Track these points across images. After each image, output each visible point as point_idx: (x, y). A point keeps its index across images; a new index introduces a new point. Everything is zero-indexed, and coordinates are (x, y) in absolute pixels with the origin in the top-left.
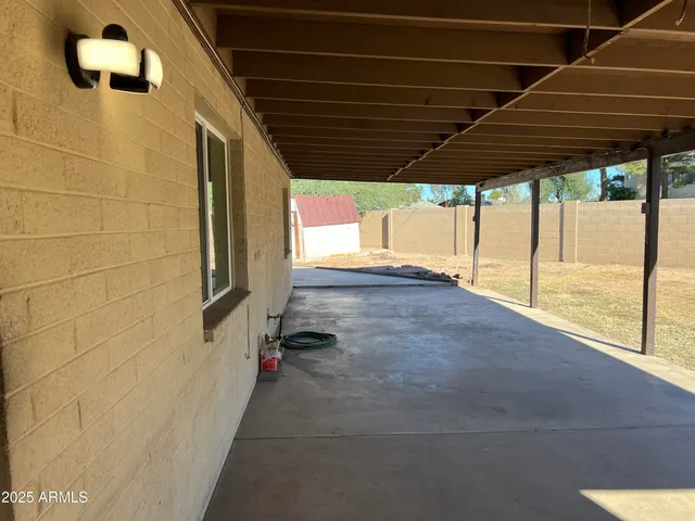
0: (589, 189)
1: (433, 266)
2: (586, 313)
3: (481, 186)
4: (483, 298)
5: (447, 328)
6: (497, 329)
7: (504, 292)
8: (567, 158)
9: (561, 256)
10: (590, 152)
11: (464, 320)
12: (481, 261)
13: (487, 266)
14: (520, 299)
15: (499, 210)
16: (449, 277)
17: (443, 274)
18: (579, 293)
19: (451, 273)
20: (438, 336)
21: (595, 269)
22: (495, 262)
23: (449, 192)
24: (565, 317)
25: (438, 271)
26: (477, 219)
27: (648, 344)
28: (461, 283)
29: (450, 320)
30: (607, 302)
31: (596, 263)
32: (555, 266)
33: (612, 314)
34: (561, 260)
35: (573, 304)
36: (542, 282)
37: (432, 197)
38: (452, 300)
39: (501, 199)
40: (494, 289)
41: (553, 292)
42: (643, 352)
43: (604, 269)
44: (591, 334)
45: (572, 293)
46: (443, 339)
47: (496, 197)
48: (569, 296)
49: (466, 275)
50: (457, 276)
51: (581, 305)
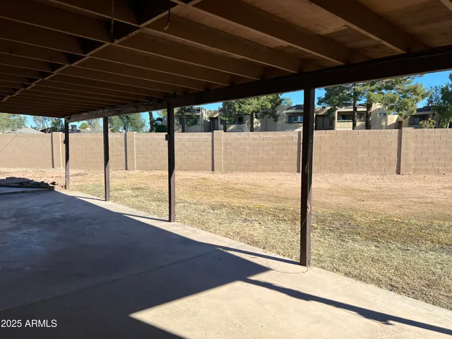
0: (143, 125)
1: (34, 176)
2: (140, 201)
3: (68, 119)
4: (73, 197)
5: (44, 222)
6: (81, 218)
7: (88, 192)
8: (124, 104)
9: (126, 166)
10: (137, 102)
11: (57, 215)
12: (72, 172)
13: (77, 175)
14: (99, 196)
15: (84, 136)
16: (47, 184)
17: (42, 182)
18: (136, 189)
19: (49, 181)
20: (36, 230)
21: (146, 173)
22: (83, 171)
23: (49, 122)
24: (128, 205)
25: (39, 180)
26: (66, 142)
27: (172, 216)
28: (57, 188)
29: (44, 217)
30: (152, 193)
31: (146, 170)
32: (123, 173)
33: (154, 200)
34: (126, 169)
35: (132, 196)
36: (114, 183)
37: (34, 125)
38: (49, 201)
39: (88, 129)
40: (81, 190)
41: (120, 190)
42: (170, 221)
43: (152, 174)
44: (142, 214)
45: (132, 189)
46: (39, 231)
47: (84, 127)
48: (131, 191)
49: (61, 182)
50: (54, 183)
51: (137, 196)
